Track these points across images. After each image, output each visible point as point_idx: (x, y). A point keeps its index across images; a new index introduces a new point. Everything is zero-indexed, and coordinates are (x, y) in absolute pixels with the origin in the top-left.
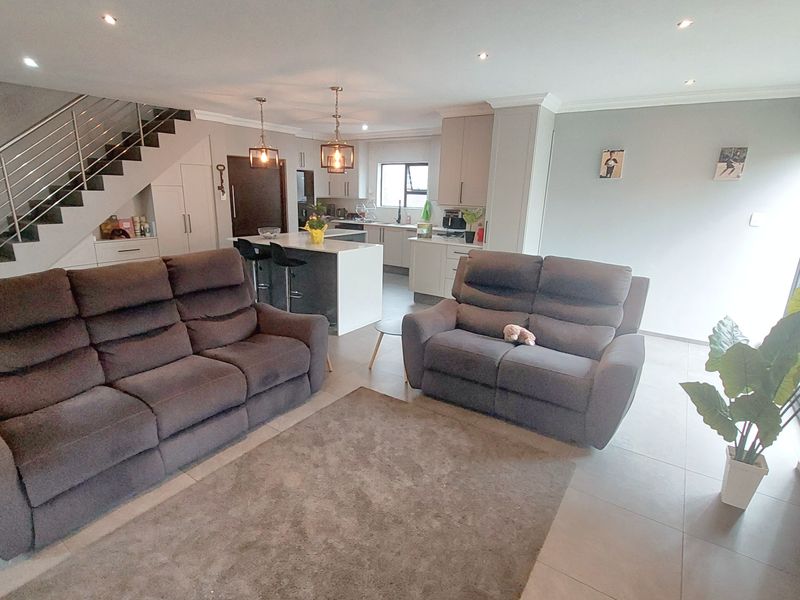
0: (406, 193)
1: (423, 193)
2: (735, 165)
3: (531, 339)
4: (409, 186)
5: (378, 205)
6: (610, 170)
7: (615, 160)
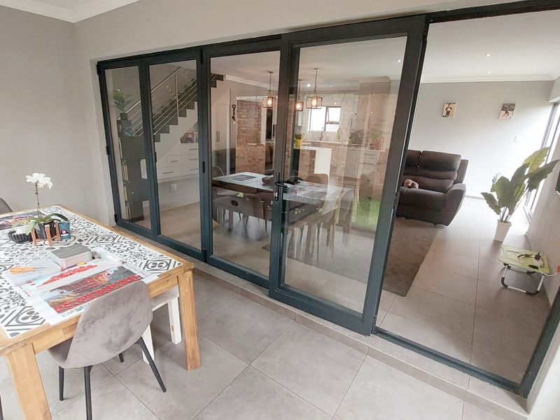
0: (326, 123)
1: (337, 123)
2: (509, 112)
3: (417, 185)
4: (327, 120)
5: (308, 130)
6: (448, 113)
7: (451, 108)
